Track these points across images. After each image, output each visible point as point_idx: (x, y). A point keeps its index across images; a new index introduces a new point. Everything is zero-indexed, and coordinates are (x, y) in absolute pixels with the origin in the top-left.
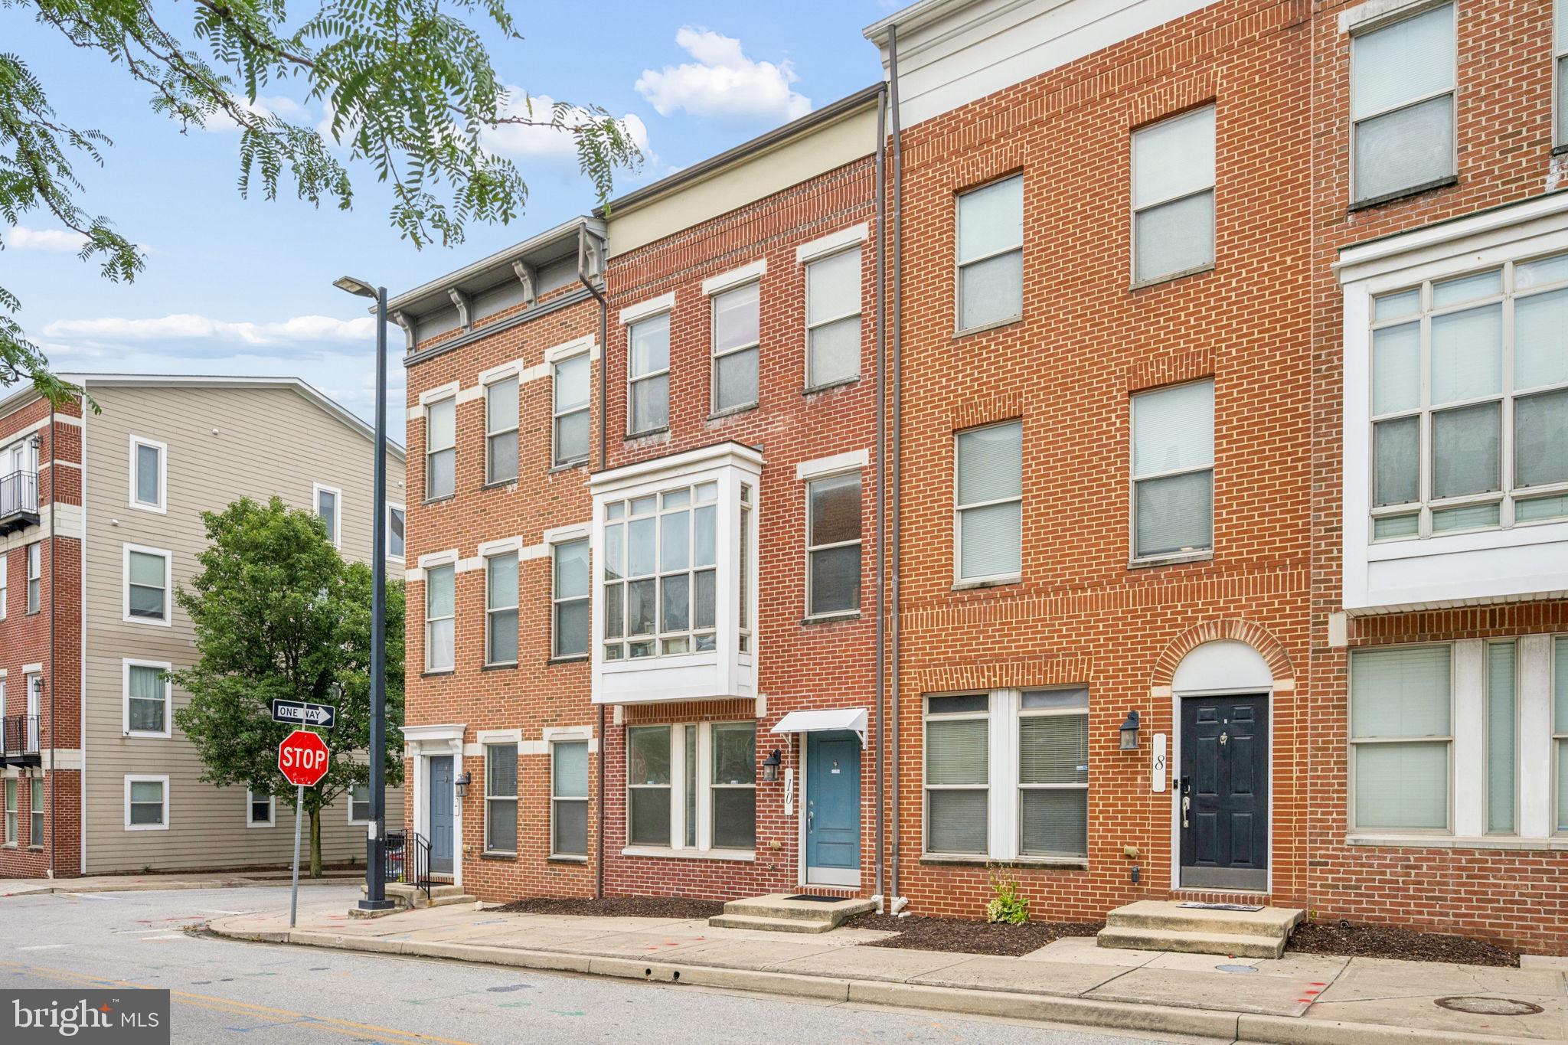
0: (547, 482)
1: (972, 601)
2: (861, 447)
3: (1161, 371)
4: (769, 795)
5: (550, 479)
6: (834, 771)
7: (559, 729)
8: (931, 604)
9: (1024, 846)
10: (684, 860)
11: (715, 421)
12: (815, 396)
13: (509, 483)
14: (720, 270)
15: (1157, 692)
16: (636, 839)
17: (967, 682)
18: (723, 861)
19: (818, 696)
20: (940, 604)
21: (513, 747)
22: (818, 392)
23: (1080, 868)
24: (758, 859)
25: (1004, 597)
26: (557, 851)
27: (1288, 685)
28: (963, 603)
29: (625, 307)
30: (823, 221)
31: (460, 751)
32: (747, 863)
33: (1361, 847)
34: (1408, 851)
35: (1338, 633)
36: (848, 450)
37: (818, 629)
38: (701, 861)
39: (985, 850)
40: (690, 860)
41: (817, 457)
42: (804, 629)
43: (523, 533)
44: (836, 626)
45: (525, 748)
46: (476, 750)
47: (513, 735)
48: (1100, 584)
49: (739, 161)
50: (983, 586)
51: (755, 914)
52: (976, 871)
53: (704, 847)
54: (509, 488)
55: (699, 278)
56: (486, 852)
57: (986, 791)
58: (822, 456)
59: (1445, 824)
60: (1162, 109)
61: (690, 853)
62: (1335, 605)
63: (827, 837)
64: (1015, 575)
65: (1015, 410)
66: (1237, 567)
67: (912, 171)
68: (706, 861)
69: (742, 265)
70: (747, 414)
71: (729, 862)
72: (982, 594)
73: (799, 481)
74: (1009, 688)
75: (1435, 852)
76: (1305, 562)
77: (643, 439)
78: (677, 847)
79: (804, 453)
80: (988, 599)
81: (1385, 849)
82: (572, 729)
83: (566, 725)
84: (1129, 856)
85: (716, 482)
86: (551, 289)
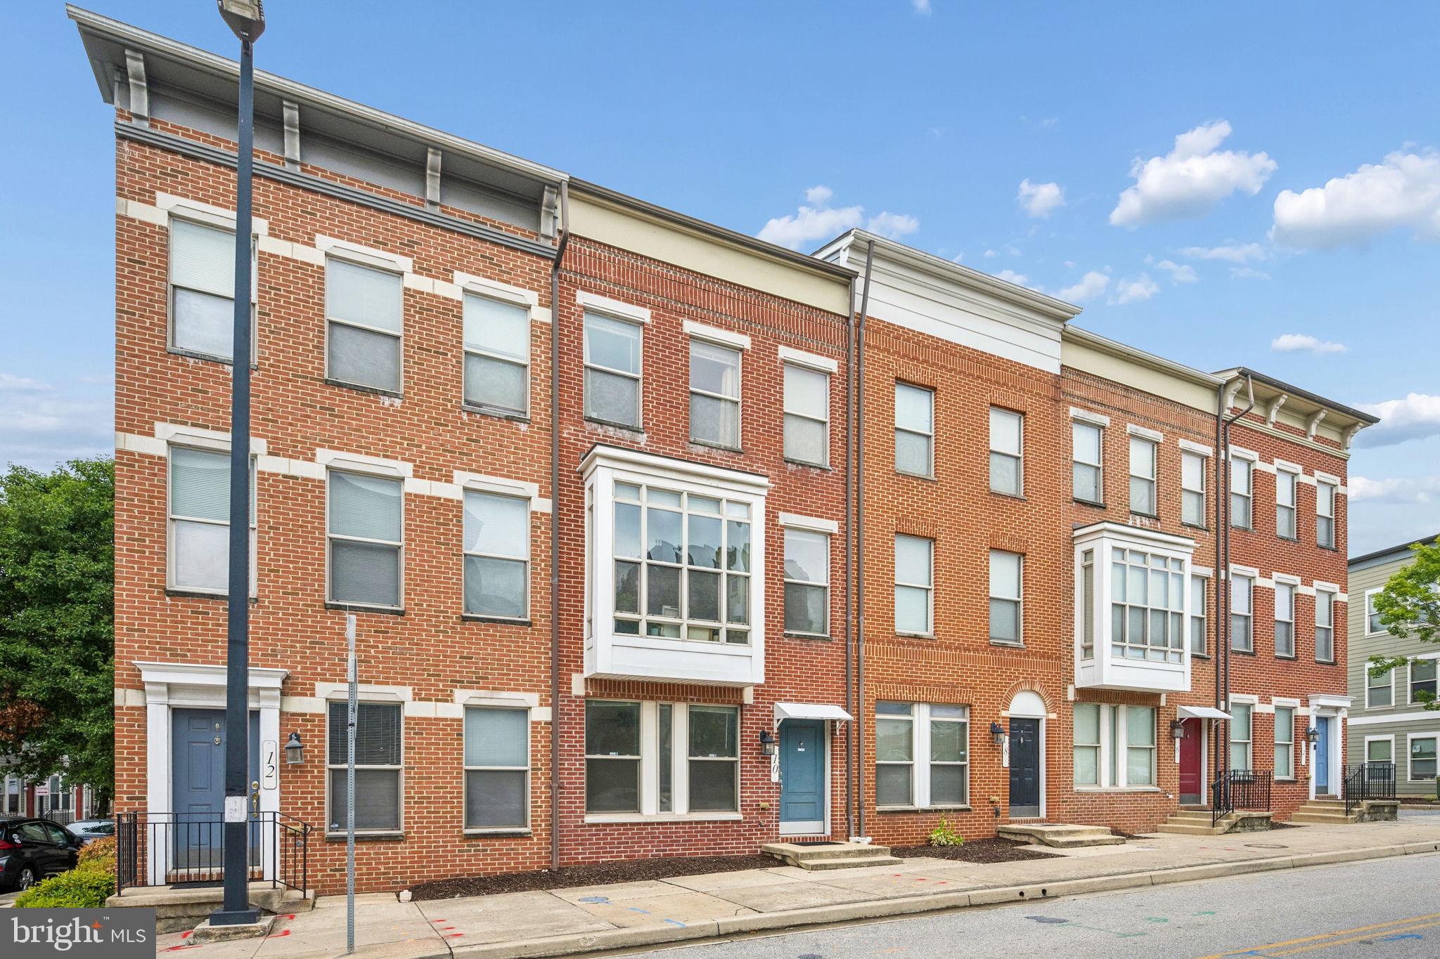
0: (461, 418)
1: (910, 644)
2: (832, 519)
3: (1005, 543)
4: (755, 767)
5: (465, 416)
6: (799, 750)
7: (483, 693)
8: (883, 641)
9: (933, 798)
10: (666, 823)
11: (698, 447)
12: (794, 468)
13: (385, 393)
14: (704, 320)
15: (1004, 713)
16: (591, 808)
17: (906, 695)
18: (709, 822)
19: (800, 692)
20: (889, 642)
21: (396, 708)
22: (798, 465)
23: (969, 810)
24: (745, 818)
25: (928, 646)
27: (1053, 716)
28: (903, 645)
29: (583, 289)
30: (802, 338)
31: (278, 704)
32: (733, 822)
33: (1079, 793)
34: (1093, 794)
35: (1071, 696)
36: (822, 517)
37: (798, 642)
38: (684, 823)
39: (910, 800)
40: (671, 823)
41: (796, 512)
42: (786, 640)
43: (414, 461)
44: (812, 643)
45: (413, 709)
46: (315, 704)
47: (401, 692)
48: (977, 650)
49: (725, 242)
50: (916, 637)
52: (912, 816)
53: (681, 809)
54: (386, 401)
55: (681, 313)
56: (328, 834)
57: (909, 767)
58: (801, 513)
59: (1097, 782)
60: (1003, 403)
61: (666, 817)
62: (1071, 680)
63: (794, 798)
64: (929, 634)
65: (933, 534)
66: (1035, 654)
67: (869, 346)
68: (691, 823)
69: (726, 329)
70: (731, 454)
71: (715, 822)
72: (915, 641)
73: (781, 526)
74: (925, 702)
75: (1101, 794)
76: (1059, 658)
77: (611, 429)
78: (650, 809)
79: (785, 506)
80: (918, 645)
81: (1087, 794)
82: (504, 694)
83: (494, 689)
84: (993, 802)
85: (748, 505)
86: (465, 208)
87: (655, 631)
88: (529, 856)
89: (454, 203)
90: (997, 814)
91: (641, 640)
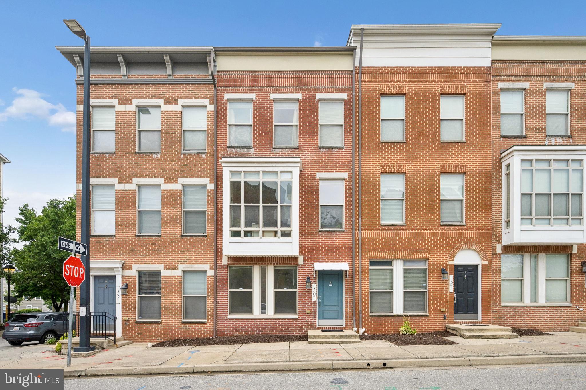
0: (180, 157)
1: (388, 230)
2: (345, 172)
3: (451, 168)
4: (304, 294)
5: (182, 156)
6: (330, 285)
7: (188, 265)
8: (373, 229)
9: (405, 309)
10: (262, 319)
11: (277, 150)
12: (324, 150)
13: (154, 153)
14: (279, 92)
15: (450, 263)
16: (232, 312)
17: (386, 256)
18: (282, 319)
19: (327, 258)
20: (377, 229)
21: (159, 273)
22: (326, 148)
23: (427, 316)
24: (299, 317)
25: (400, 230)
26: (185, 318)
27: (486, 263)
28: (385, 230)
29: (227, 93)
30: (328, 87)
31: (121, 273)
32: (294, 319)
33: (505, 307)
34: (516, 307)
35: (499, 249)
36: (339, 172)
37: (326, 233)
38: (271, 319)
39: (391, 310)
40: (265, 319)
41: (325, 172)
42: (320, 233)
43: (164, 177)
44: (334, 233)
45: (165, 273)
46: (133, 273)
47: (159, 267)
48: (432, 229)
49: (289, 53)
50: (393, 225)
51: (324, 338)
52: (391, 318)
53: (270, 313)
54: (155, 156)
55: (269, 92)
56: (138, 320)
57: (391, 293)
58: (328, 172)
59: (521, 300)
61: (263, 316)
62: (499, 241)
63: (327, 308)
64: (403, 223)
65: (404, 171)
66: (472, 228)
67: (365, 81)
68: (274, 319)
69: (290, 93)
70: (293, 150)
71: (285, 319)
72: (392, 228)
73: (317, 179)
74: (401, 259)
75: (522, 307)
76: (490, 229)
77: (238, 149)
78: (256, 313)
79: (320, 169)
80: (394, 230)
81: (511, 307)
82: (196, 266)
83: (193, 263)
84: (442, 312)
85: (291, 172)
86: (183, 73)
87: (249, 234)
88: (206, 331)
89: (178, 73)
90: (445, 318)
91: (242, 239)
